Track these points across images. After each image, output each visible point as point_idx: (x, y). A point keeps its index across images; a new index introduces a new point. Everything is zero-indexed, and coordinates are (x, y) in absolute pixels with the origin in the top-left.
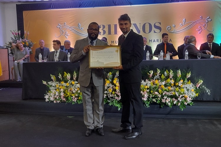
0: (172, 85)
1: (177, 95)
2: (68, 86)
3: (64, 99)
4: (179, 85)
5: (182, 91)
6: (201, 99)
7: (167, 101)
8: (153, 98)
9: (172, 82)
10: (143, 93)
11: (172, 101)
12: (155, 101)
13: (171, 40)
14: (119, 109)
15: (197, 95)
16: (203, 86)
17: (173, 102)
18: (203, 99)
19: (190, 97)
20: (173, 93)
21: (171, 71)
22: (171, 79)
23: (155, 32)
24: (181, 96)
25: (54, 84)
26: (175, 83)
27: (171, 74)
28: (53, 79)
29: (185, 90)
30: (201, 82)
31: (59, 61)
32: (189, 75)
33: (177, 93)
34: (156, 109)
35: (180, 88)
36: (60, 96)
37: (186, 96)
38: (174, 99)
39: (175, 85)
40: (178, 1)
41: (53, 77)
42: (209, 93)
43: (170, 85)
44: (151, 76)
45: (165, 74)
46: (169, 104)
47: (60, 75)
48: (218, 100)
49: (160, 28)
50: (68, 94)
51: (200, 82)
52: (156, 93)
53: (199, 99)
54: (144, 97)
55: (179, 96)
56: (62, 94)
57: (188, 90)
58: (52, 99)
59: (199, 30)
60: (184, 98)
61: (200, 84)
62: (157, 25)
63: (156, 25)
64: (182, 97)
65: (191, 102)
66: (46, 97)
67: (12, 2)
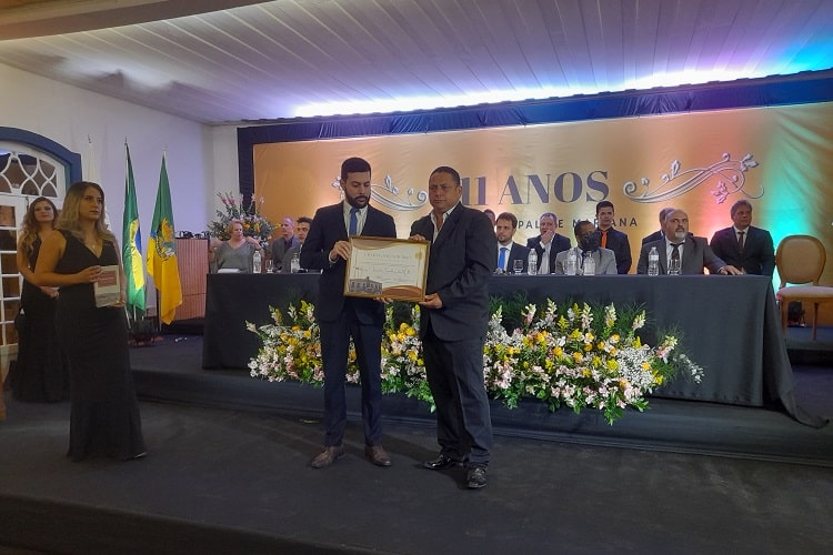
0: (586, 349)
1: (597, 377)
2: (309, 338)
3: (293, 374)
4: (606, 350)
5: (612, 366)
6: (678, 394)
7: (566, 395)
8: (527, 382)
9: (589, 338)
10: (500, 367)
11: (579, 394)
12: (533, 392)
13: (634, 222)
14: (433, 408)
15: (659, 380)
16: (682, 356)
17: (584, 398)
18: (681, 393)
19: (635, 386)
20: (585, 371)
21: (587, 307)
22: (586, 331)
23: (589, 198)
24: (608, 381)
25: (273, 332)
26: (595, 344)
27: (587, 316)
28: (276, 319)
29: (621, 363)
30: (672, 342)
31: (300, 271)
32: (640, 322)
33: (595, 372)
34: (538, 415)
35: (608, 356)
36: (284, 365)
37: (624, 381)
38: (587, 390)
39: (595, 349)
40: (660, 112)
41: (275, 315)
42: (698, 377)
43: (583, 348)
44: (530, 320)
45: (570, 316)
46: (572, 403)
47: (292, 309)
48: (730, 399)
49: (603, 188)
50: (304, 359)
51: (667, 342)
52: (537, 369)
53: (670, 394)
54: (501, 379)
55: (602, 379)
56: (288, 360)
57: (630, 364)
58: (264, 371)
59: (720, 194)
60: (615, 388)
61: (667, 350)
62: (597, 178)
63: (594, 178)
64: (611, 385)
65: (642, 400)
66: (253, 365)
67: (228, 123)
